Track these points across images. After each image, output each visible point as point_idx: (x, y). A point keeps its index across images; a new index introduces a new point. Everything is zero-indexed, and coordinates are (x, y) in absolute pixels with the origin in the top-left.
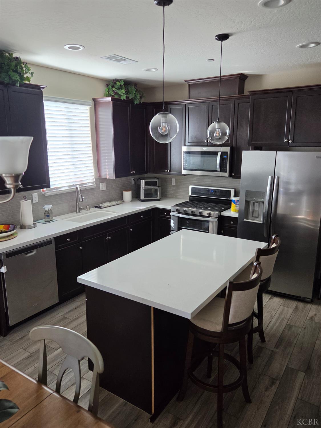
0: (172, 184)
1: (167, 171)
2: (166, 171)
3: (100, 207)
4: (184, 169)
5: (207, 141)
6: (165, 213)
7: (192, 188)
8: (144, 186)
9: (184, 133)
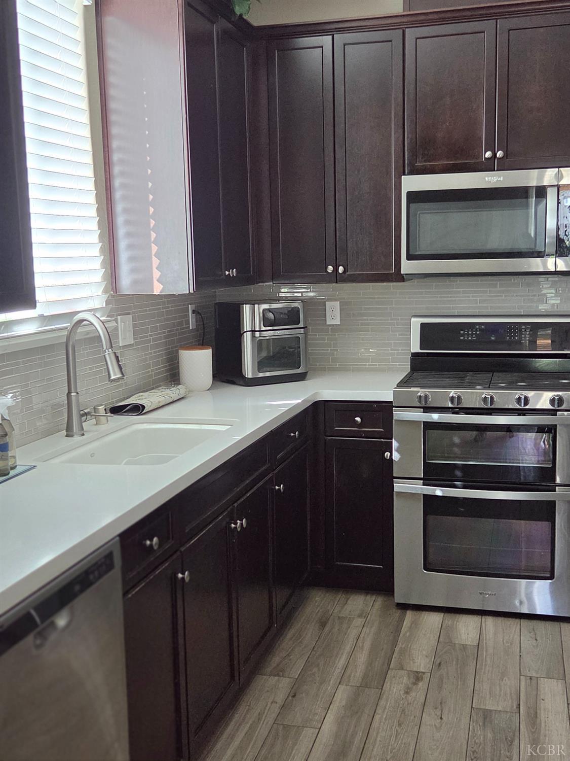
0: (328, 323)
1: (336, 269)
2: (330, 269)
3: (138, 409)
4: (410, 257)
5: (495, 155)
6: (358, 419)
7: (422, 324)
8: (257, 329)
9: (401, 131)
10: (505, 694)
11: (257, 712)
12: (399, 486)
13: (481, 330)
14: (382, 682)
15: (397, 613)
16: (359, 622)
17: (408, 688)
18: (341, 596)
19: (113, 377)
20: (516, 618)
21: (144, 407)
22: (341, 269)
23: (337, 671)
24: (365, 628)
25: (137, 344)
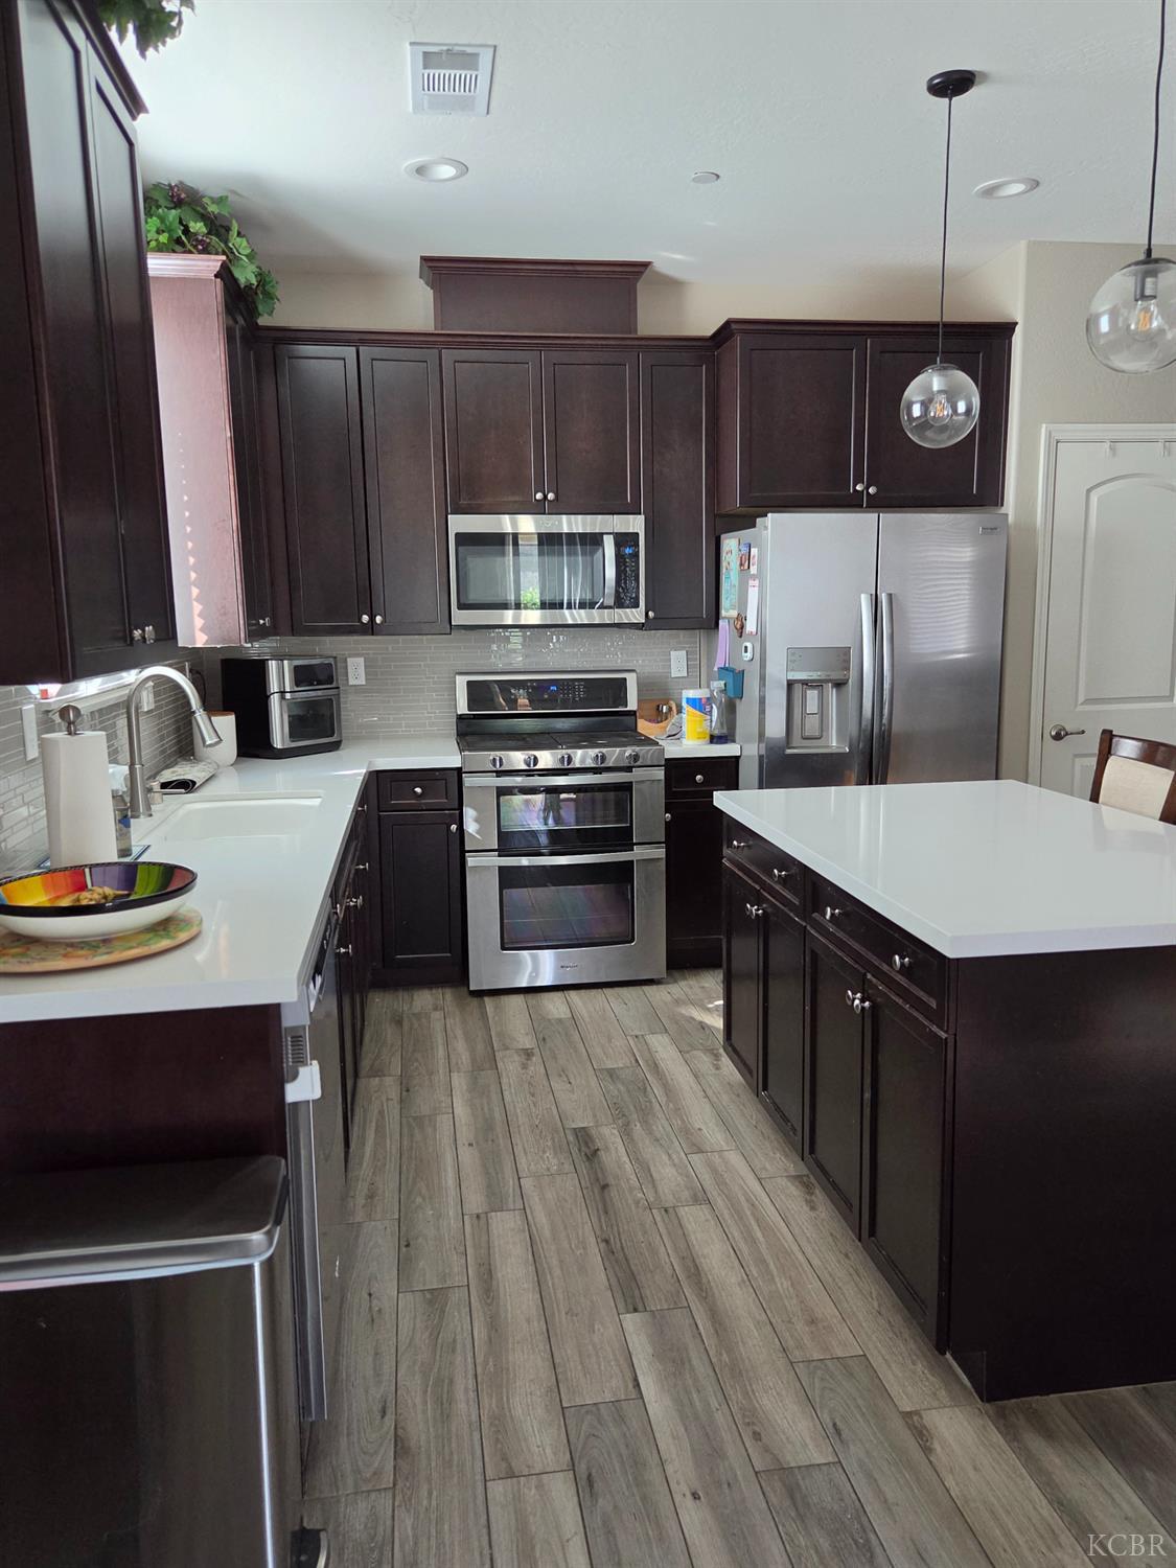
0: (351, 683)
1: (372, 619)
2: (365, 618)
4: (461, 607)
5: (545, 497)
6: (418, 790)
7: (468, 682)
8: (288, 689)
9: (441, 462)
10: (620, 1053)
11: (376, 1111)
12: (471, 861)
13: (533, 688)
14: (493, 1063)
15: (475, 1002)
16: (437, 1015)
17: (523, 1064)
18: (402, 995)
19: (208, 742)
20: (598, 988)
21: (194, 783)
22: (378, 619)
23: (441, 1062)
24: (448, 1020)
25: (157, 708)
